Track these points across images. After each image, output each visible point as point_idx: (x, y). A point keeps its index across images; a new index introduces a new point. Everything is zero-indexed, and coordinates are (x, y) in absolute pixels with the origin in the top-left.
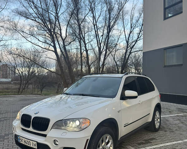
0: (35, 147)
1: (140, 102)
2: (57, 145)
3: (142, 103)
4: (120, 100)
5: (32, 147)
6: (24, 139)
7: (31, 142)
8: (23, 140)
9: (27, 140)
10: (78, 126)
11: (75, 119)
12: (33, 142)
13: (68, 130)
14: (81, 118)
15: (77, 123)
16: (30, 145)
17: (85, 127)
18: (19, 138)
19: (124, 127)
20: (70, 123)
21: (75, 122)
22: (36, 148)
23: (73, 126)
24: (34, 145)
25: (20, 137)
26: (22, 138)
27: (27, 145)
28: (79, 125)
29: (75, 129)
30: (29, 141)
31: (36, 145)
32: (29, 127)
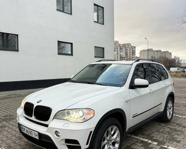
0: (36, 138)
1: (152, 91)
2: (58, 136)
3: (153, 92)
4: (129, 88)
5: (34, 137)
6: (26, 128)
7: (33, 132)
8: (25, 130)
9: (29, 130)
10: (81, 117)
11: (78, 109)
12: (35, 132)
13: (71, 121)
14: (85, 109)
15: (81, 113)
16: (32, 135)
17: (89, 118)
18: (21, 127)
19: (133, 117)
20: (73, 113)
21: (78, 112)
22: (38, 138)
23: (76, 117)
24: (36, 135)
26: (24, 128)
27: (29, 134)
28: (83, 116)
29: (78, 120)
30: (31, 131)
31: (37, 136)
32: (31, 116)
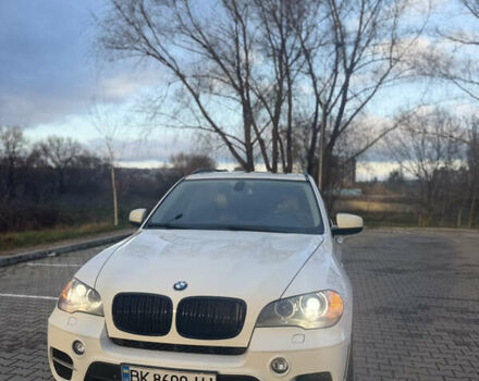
2: (281, 372)
6: (152, 372)
7: (191, 376)
9: (170, 374)
12: (201, 376)
13: (306, 326)
14: (323, 292)
18: (124, 371)
25: (131, 368)
26: (145, 371)
30: (179, 375)
